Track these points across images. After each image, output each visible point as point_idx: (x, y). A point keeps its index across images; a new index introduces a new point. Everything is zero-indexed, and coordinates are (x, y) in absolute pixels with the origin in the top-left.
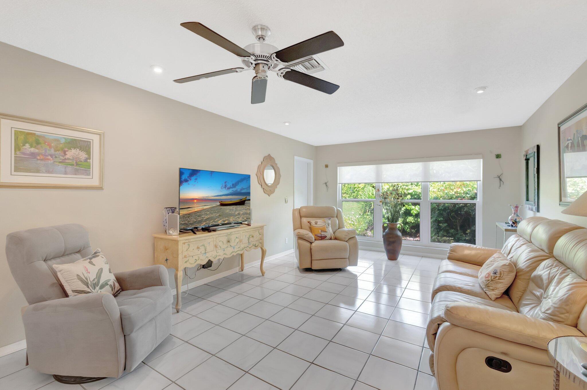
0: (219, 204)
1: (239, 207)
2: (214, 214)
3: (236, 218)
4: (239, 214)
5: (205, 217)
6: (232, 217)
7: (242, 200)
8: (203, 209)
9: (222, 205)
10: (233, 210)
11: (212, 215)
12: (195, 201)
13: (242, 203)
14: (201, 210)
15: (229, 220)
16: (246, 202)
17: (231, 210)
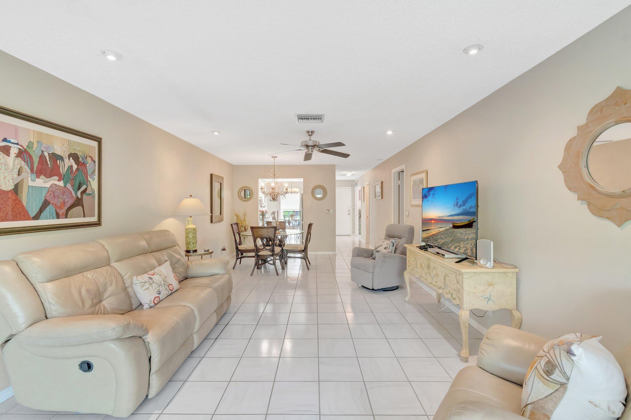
0: (451, 226)
1: (468, 230)
2: (448, 238)
3: (465, 244)
4: (468, 239)
5: (440, 242)
6: (462, 243)
7: (470, 221)
8: (439, 232)
9: (455, 227)
10: (463, 234)
11: (446, 240)
12: (433, 222)
13: (469, 225)
14: (438, 233)
15: (460, 246)
16: (474, 224)
17: (461, 233)
